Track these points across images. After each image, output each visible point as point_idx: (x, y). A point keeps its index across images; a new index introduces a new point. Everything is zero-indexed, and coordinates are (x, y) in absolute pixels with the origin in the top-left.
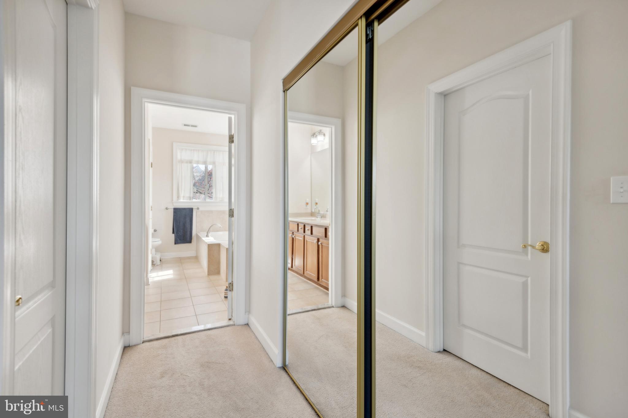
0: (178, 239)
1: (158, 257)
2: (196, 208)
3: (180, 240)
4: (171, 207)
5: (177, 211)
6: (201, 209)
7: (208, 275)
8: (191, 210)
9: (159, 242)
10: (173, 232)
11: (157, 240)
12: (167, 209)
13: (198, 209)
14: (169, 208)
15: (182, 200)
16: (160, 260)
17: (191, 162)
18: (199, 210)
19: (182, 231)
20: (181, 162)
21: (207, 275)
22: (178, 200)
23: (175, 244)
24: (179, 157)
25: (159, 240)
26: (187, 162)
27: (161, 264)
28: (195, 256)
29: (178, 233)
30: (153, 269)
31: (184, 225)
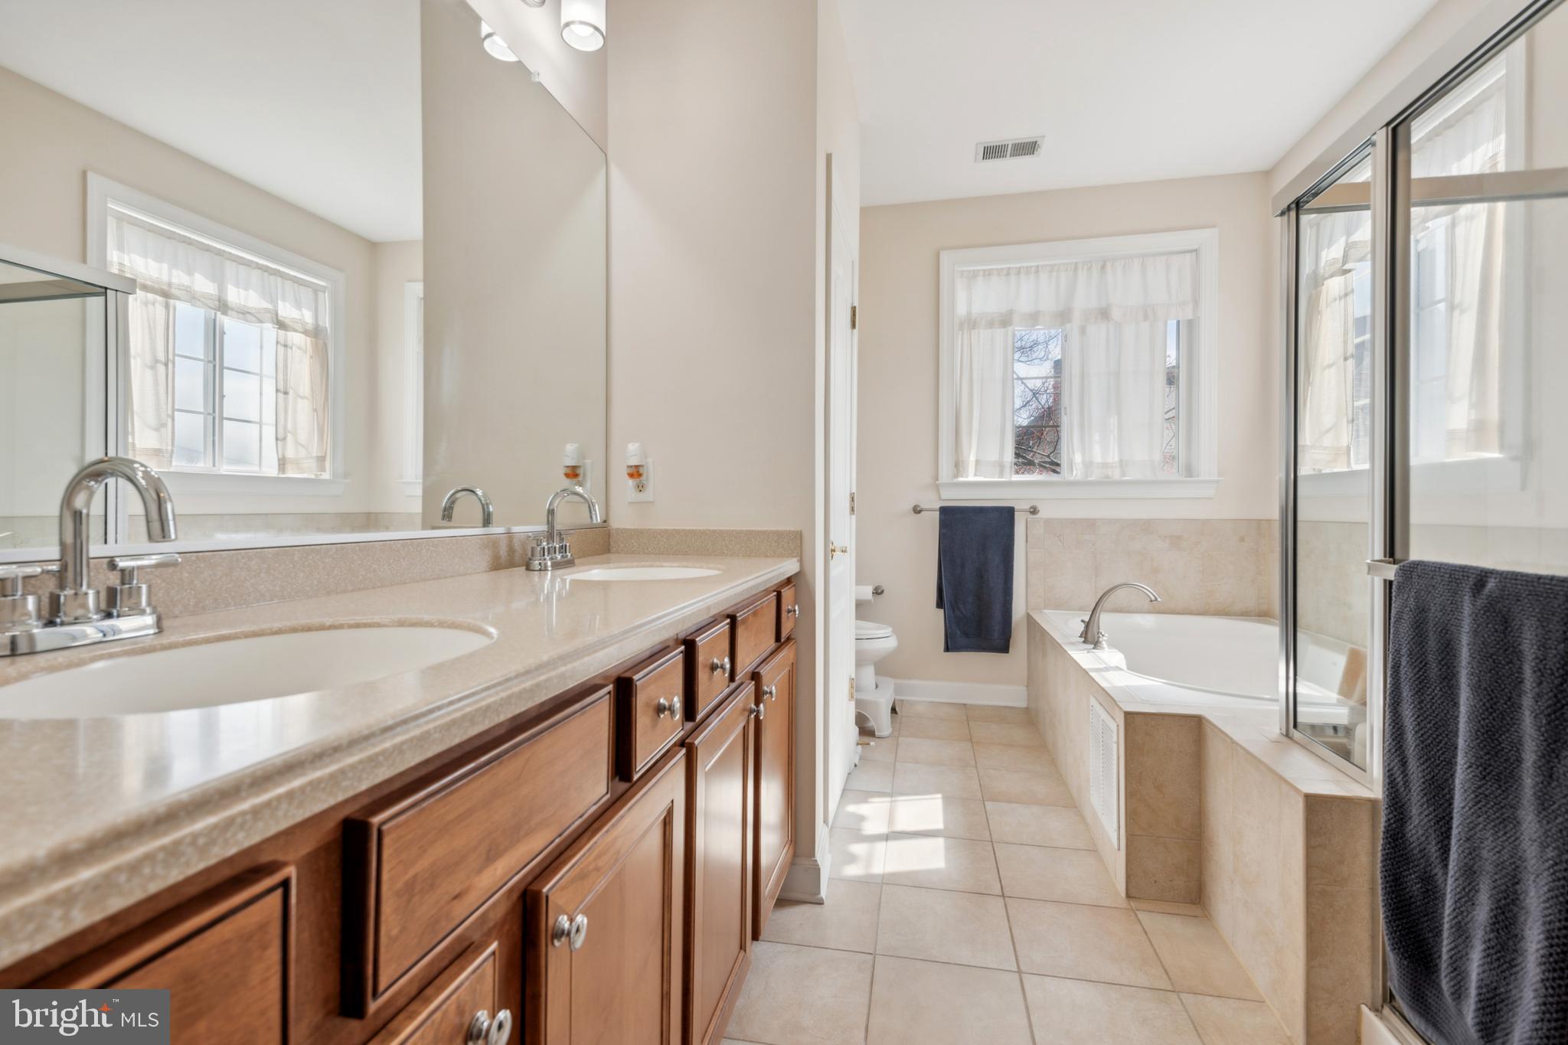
0: (959, 633)
1: (883, 700)
2: (1027, 506)
3: (966, 634)
4: (933, 503)
5: (953, 520)
6: (1044, 513)
7: (1128, 896)
8: (1007, 515)
9: (884, 640)
10: (940, 604)
11: (881, 633)
12: (917, 510)
13: (1034, 511)
14: (923, 506)
15: (971, 478)
16: (894, 710)
17: (1005, 321)
18: (1038, 516)
19: (970, 600)
20: (971, 323)
21: (1123, 894)
22: (956, 476)
23: (947, 649)
24: (961, 310)
25: (888, 631)
26: (991, 325)
27: (893, 730)
28: (1025, 706)
29: (959, 608)
30: (861, 758)
31: (981, 575)
